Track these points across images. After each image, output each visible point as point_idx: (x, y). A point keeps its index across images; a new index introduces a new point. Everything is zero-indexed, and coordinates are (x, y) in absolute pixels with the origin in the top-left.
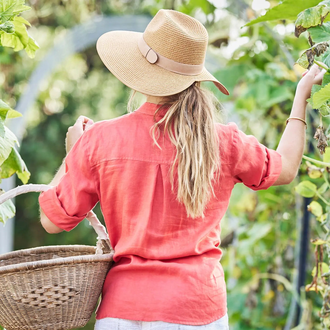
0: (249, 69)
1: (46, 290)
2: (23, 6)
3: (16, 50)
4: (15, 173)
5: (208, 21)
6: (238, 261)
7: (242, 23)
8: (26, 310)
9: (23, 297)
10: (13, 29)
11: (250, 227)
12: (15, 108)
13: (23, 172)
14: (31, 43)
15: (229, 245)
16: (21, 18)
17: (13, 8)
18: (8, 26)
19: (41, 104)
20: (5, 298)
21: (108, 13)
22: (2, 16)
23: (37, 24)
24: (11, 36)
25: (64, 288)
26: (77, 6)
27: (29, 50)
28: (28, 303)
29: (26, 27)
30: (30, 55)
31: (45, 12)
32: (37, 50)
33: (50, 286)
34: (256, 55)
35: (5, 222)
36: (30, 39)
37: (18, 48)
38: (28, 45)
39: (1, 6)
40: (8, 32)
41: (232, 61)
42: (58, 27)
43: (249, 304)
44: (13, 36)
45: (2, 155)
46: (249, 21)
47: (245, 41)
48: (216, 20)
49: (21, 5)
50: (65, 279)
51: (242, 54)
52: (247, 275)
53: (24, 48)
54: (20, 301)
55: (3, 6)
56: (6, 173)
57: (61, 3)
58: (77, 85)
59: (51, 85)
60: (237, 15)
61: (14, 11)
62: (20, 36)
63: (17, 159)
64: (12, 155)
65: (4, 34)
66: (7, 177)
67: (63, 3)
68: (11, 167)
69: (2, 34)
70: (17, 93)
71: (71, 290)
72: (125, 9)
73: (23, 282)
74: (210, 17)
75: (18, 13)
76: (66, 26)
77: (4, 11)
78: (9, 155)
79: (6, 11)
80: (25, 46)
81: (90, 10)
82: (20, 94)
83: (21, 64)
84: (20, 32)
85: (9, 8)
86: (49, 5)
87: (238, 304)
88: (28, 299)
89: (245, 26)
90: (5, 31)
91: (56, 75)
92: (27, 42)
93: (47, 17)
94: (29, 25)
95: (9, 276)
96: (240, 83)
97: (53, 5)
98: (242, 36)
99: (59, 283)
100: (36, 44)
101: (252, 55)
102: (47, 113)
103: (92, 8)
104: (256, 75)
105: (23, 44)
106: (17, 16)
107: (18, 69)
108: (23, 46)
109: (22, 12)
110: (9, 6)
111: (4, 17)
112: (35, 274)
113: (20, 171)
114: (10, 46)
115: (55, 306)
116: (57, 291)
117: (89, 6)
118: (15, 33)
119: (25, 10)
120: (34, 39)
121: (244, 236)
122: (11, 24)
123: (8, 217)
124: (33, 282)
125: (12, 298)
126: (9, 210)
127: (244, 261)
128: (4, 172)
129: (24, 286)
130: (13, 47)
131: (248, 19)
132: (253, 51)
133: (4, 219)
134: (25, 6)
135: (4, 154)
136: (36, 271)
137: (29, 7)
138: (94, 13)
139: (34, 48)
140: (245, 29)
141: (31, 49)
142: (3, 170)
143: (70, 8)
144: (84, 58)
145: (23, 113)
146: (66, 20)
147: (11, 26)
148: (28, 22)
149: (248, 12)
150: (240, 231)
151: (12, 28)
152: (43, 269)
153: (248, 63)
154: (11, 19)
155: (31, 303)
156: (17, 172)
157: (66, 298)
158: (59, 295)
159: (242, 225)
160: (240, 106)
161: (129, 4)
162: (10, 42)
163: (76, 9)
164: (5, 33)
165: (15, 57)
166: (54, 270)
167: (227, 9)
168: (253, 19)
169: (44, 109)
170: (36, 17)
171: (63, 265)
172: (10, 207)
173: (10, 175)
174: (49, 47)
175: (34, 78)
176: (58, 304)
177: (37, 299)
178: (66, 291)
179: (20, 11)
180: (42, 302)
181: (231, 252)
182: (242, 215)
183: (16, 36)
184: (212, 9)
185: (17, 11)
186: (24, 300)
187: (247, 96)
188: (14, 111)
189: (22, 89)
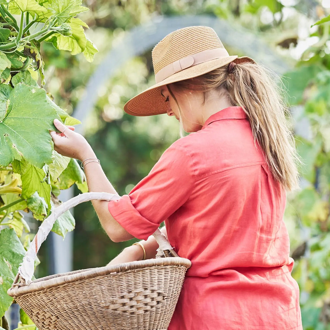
0: (320, 71)
1: (136, 294)
2: (80, 6)
3: (73, 54)
4: (75, 183)
5: (275, 20)
6: (311, 273)
7: (312, 22)
8: (113, 317)
9: (111, 303)
10: (70, 32)
11: (323, 238)
12: (72, 115)
13: (83, 183)
14: (89, 46)
15: (301, 257)
16: (78, 20)
17: (70, 9)
18: (64, 29)
19: (99, 110)
20: (90, 306)
21: (169, 13)
22: (58, 18)
23: (94, 26)
24: (68, 39)
25: (154, 292)
26: (136, 6)
27: (87, 54)
28: (116, 310)
29: (84, 29)
30: (87, 59)
31: (103, 13)
32: (95, 53)
33: (141, 290)
34: (327, 55)
35: (64, 236)
36: (88, 42)
37: (76, 51)
38: (86, 48)
39: (58, 7)
40: (64, 35)
41: (301, 63)
42: (117, 29)
43: (324, 319)
44: (70, 39)
45: (61, 165)
46: (319, 19)
47: (315, 41)
48: (284, 19)
49: (79, 6)
50: (155, 282)
51: (312, 55)
52: (320, 288)
53: (82, 51)
54: (108, 307)
55: (60, 7)
56: (65, 183)
57: (120, 4)
58: (138, 89)
59: (110, 90)
60: (306, 14)
61: (71, 12)
62: (77, 39)
63: (76, 169)
64: (71, 165)
65: (60, 37)
66: (66, 188)
67: (122, 3)
68: (70, 178)
69: (59, 37)
70: (74, 99)
71: (159, 294)
72: (186, 9)
73: (113, 286)
74: (278, 16)
75: (75, 15)
76: (124, 28)
77: (61, 12)
78: (68, 165)
79: (62, 13)
80: (83, 50)
81: (150, 11)
82: (77, 99)
83: (78, 68)
84: (78, 35)
85: (66, 9)
86: (107, 5)
87: (311, 319)
88: (117, 305)
89: (314, 25)
90: (62, 34)
91: (115, 80)
92: (85, 45)
93: (104, 18)
94: (87, 26)
95: (98, 280)
96: (311, 85)
97: (111, 6)
98: (311, 36)
99: (149, 286)
100: (95, 46)
101: (322, 56)
102: (106, 120)
103: (153, 8)
104: (326, 77)
105: (81, 48)
106: (74, 17)
107: (75, 74)
108: (80, 50)
109: (79, 13)
110: (66, 8)
111: (61, 19)
112: (126, 277)
113: (80, 182)
114: (67, 50)
115: (143, 312)
116: (147, 295)
117: (149, 6)
118: (72, 36)
119: (83, 11)
120: (92, 42)
121: (317, 248)
122: (68, 26)
123: (67, 231)
124: (123, 286)
125: (98, 305)
126: (68, 223)
127: (317, 274)
128: (63, 183)
129: (114, 290)
130: (70, 50)
131: (317, 18)
132: (324, 51)
133: (63, 233)
134: (82, 7)
135: (62, 164)
136: (128, 273)
137: (87, 8)
138: (155, 14)
139: (93, 52)
140: (315, 29)
141: (89, 53)
142: (62, 181)
143: (130, 9)
144: (143, 61)
145: (81, 121)
146: (124, 21)
147: (67, 28)
148: (85, 24)
149: (318, 10)
150: (312, 242)
151: (69, 30)
152: (135, 271)
153: (319, 65)
154: (67, 21)
155: (120, 309)
156: (76, 183)
157: (154, 303)
158: (148, 300)
159: (314, 236)
160: (311, 110)
161: (190, 4)
162: (67, 45)
163: (136, 10)
164: (62, 35)
165: (71, 61)
166: (145, 272)
167: (295, 7)
168: (323, 17)
169: (103, 116)
170: (93, 18)
171: (154, 267)
172: (70, 219)
173: (69, 186)
174: (107, 49)
175: (91, 83)
176: (147, 310)
177: (126, 304)
178: (155, 295)
179: (77, 12)
180: (131, 308)
181: (303, 264)
182: (314, 225)
183: (73, 38)
184: (279, 7)
185: (74, 12)
186: (112, 307)
187: (318, 100)
188: (72, 118)
189: (79, 94)
